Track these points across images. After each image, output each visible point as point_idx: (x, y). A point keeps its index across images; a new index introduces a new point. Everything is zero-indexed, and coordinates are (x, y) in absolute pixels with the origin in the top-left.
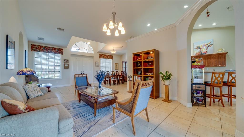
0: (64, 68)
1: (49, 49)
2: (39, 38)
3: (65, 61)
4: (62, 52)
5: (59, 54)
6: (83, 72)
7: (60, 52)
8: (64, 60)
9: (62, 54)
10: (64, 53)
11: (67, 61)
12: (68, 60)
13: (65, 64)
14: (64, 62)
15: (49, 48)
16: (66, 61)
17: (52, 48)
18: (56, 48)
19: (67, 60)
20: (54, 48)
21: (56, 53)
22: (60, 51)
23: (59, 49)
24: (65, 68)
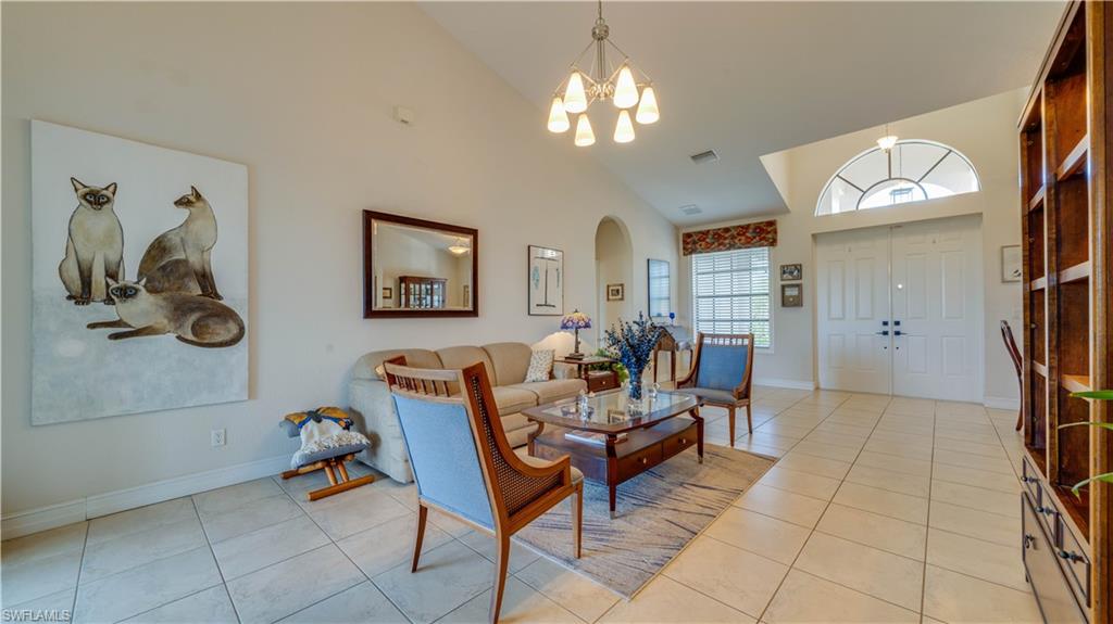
0: (784, 305)
1: (727, 235)
2: (690, 212)
3: (784, 272)
4: (770, 236)
5: (760, 246)
6: (897, 323)
7: (764, 238)
8: (784, 270)
9: (773, 243)
10: (780, 236)
11: (796, 273)
12: (799, 268)
13: (783, 287)
14: (782, 280)
15: (727, 230)
16: (791, 273)
17: (734, 227)
18: (748, 226)
19: (795, 266)
20: (742, 227)
21: (749, 244)
22: (761, 233)
23: (759, 228)
24: (785, 302)
